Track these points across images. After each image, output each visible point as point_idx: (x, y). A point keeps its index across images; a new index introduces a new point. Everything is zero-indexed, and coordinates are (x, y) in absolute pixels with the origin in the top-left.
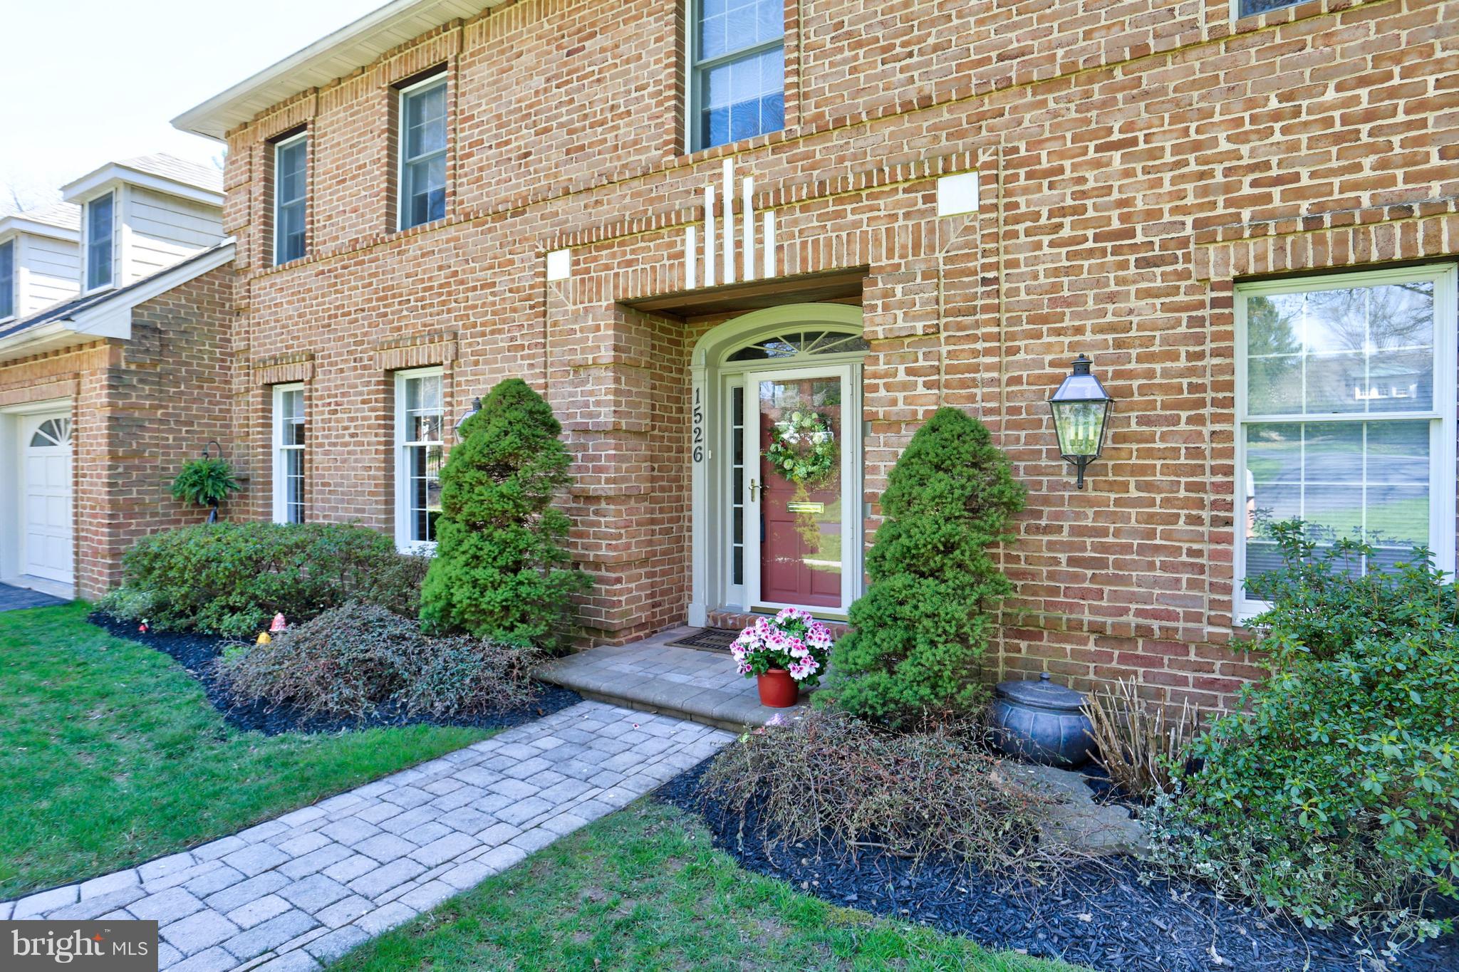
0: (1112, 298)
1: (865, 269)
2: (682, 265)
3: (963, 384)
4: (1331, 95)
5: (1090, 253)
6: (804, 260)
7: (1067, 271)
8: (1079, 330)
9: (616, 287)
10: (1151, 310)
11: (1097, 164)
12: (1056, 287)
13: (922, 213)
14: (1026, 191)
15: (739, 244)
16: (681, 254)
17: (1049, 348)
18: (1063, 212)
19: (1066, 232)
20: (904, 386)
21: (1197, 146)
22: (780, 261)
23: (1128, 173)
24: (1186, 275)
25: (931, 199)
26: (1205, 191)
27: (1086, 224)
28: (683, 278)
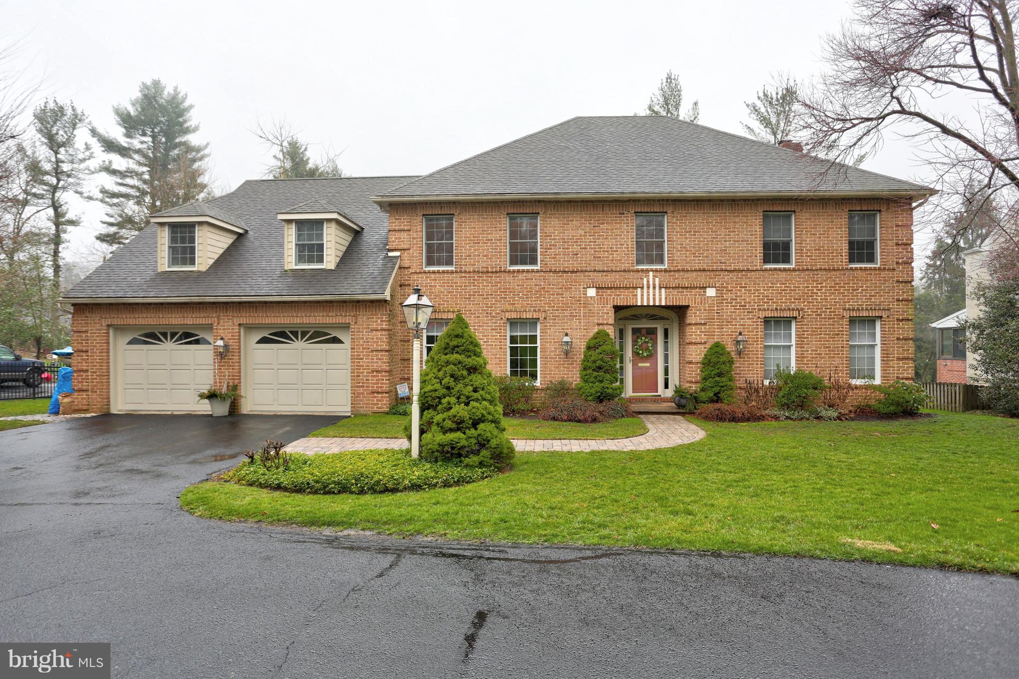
0: (742, 319)
1: (688, 306)
2: (637, 298)
3: (712, 335)
4: (778, 285)
5: (738, 309)
6: (673, 302)
7: (734, 312)
8: (736, 325)
9: (613, 301)
10: (749, 322)
11: (740, 291)
12: (732, 315)
13: (703, 295)
14: (726, 294)
15: (654, 295)
16: (636, 295)
17: (730, 328)
18: (733, 299)
19: (733, 304)
20: (699, 335)
21: (758, 290)
22: (666, 301)
23: (745, 293)
24: (755, 316)
25: (705, 292)
26: (758, 299)
27: (738, 303)
28: (637, 302)
